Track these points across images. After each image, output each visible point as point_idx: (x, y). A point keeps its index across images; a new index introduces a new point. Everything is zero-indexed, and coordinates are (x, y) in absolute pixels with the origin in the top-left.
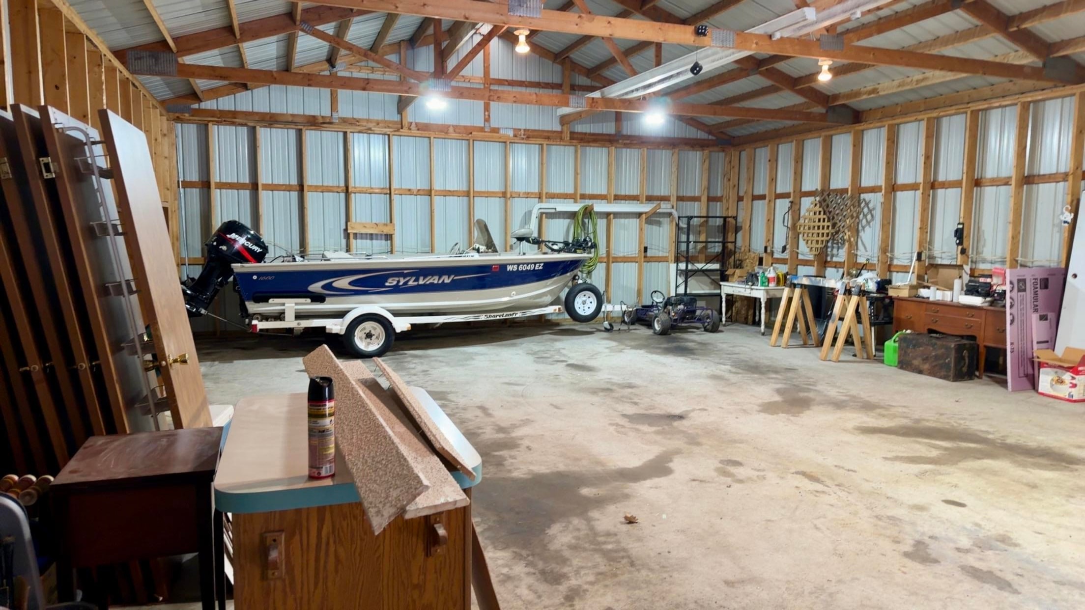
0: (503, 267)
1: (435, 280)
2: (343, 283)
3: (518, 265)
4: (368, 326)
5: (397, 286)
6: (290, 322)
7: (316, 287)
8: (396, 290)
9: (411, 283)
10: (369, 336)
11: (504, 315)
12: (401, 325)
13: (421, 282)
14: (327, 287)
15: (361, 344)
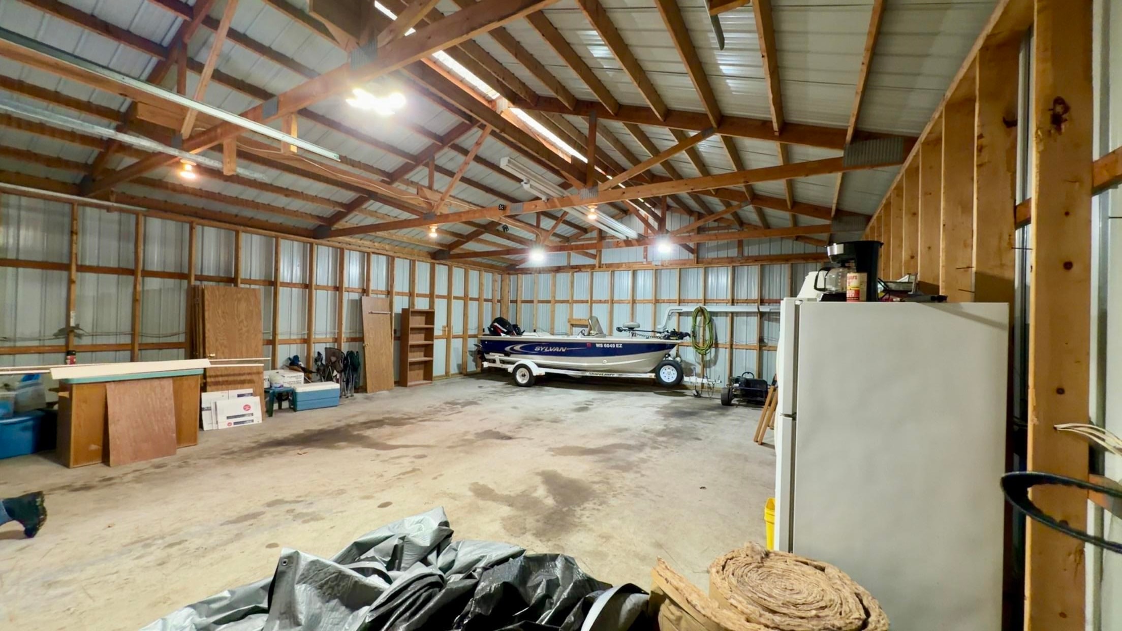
0: (593, 344)
1: (557, 349)
2: (517, 348)
3: (603, 344)
4: (523, 370)
5: (540, 351)
6: (498, 365)
7: (508, 349)
8: (540, 353)
9: (546, 350)
10: (524, 375)
11: (604, 375)
12: (537, 372)
13: (551, 350)
14: (512, 349)
15: (520, 379)
